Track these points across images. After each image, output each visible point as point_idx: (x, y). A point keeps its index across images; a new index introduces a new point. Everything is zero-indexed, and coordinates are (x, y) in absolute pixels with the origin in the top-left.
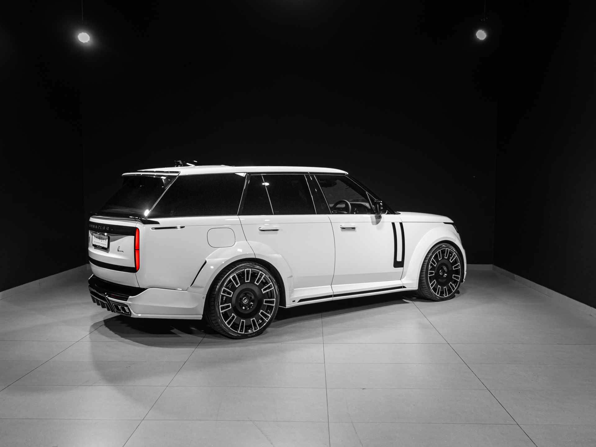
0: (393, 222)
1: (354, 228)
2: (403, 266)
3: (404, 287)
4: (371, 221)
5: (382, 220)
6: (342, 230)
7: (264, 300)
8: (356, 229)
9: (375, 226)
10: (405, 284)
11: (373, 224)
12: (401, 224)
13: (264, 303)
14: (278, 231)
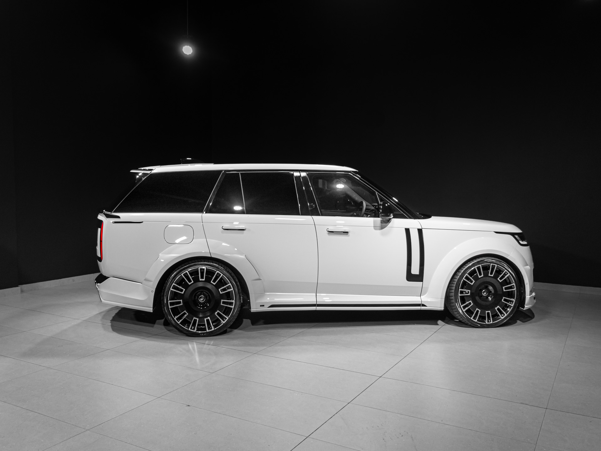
0: (407, 227)
1: (347, 232)
2: (422, 281)
3: (423, 305)
4: (373, 226)
5: (390, 225)
6: (328, 234)
7: (222, 300)
8: (350, 234)
9: (379, 232)
10: (424, 302)
11: (375, 229)
12: (420, 231)
13: (221, 304)
14: (245, 231)
